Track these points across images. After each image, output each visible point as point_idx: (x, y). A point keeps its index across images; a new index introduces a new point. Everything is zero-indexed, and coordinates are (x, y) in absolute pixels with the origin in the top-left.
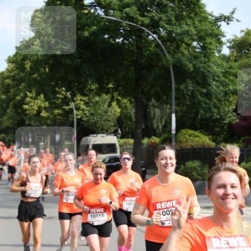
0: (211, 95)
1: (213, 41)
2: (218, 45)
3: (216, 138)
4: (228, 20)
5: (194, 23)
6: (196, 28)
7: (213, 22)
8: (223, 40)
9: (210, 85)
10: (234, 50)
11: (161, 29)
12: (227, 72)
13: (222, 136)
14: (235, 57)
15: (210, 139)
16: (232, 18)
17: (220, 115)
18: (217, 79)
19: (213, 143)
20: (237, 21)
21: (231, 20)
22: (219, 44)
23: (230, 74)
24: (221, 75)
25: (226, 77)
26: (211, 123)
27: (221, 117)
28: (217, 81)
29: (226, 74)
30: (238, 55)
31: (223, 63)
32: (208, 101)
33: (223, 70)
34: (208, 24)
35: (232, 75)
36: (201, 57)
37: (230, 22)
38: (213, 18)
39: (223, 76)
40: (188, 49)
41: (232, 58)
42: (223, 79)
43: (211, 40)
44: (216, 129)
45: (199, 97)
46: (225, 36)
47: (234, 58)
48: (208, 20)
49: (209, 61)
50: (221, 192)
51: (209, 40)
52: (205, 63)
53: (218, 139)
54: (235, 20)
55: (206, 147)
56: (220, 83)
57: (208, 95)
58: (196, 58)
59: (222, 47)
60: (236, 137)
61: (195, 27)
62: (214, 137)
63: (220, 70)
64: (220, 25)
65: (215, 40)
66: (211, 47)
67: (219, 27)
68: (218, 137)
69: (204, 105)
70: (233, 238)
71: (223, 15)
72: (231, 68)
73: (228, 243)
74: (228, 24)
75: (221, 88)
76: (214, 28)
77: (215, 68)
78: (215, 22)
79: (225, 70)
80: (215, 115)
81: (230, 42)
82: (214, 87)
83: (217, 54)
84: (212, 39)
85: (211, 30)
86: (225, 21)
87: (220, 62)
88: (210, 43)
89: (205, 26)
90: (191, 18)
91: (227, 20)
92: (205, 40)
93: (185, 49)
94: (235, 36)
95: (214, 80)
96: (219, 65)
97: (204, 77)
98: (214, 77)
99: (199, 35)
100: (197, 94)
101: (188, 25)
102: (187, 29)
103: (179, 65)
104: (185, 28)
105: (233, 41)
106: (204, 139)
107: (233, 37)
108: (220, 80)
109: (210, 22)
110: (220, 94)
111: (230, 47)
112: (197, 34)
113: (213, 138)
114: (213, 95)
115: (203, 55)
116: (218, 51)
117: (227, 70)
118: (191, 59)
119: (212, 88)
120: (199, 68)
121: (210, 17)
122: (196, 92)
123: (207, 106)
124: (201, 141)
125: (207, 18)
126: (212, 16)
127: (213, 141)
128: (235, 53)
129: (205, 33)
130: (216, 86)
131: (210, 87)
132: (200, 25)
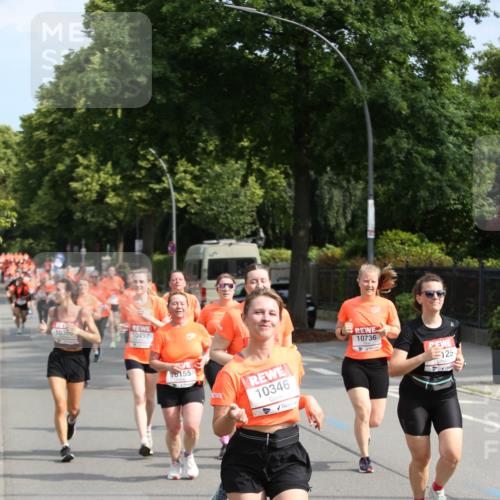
0: (444, 163)
1: (449, 54)
2: (458, 64)
3: (454, 247)
4: (479, 15)
5: (411, 20)
6: (416, 30)
7: (449, 17)
8: (469, 52)
9: (442, 143)
10: (489, 74)
11: (346, 32)
12: (475, 117)
13: (466, 243)
14: (491, 87)
15: (442, 249)
16: (487, 9)
17: (462, 204)
18: (457, 130)
19: (448, 258)
20: (496, 15)
21: (484, 15)
22: (461, 61)
23: (482, 120)
24: (464, 124)
25: (474, 128)
26: (444, 219)
27: (464, 205)
28: (456, 135)
29: (474, 120)
30: (496, 83)
31: (468, 98)
32: (437, 174)
33: (469, 114)
34: (438, 21)
35: (487, 123)
36: (425, 88)
37: (481, 18)
38: (448, 10)
39: (468, 125)
40: (399, 70)
41: (483, 89)
42: (467, 131)
43: (443, 53)
44: (455, 230)
45: (422, 165)
46: (473, 47)
47: (488, 89)
48: (439, 13)
49: (440, 94)
50: (258, 318)
51: (440, 53)
52: (433, 98)
53: (458, 250)
54: (492, 14)
55: (435, 265)
56: (463, 139)
57: (439, 162)
58: (415, 88)
59: (466, 69)
60: (493, 247)
61: (412, 28)
62: (450, 246)
63: (463, 113)
64: (463, 24)
65: (452, 54)
66: (444, 66)
67: (460, 28)
68: (458, 247)
69: (429, 182)
70: (271, 371)
71: (468, 4)
72: (484, 108)
73: (266, 378)
74: (477, 21)
75: (465, 148)
76: (450, 29)
77: (452, 109)
78: (453, 18)
79: (472, 112)
80: (452, 202)
81: (480, 58)
82: (451, 146)
83: (455, 82)
84: (446, 51)
85: (445, 33)
86: (472, 16)
87: (461, 97)
88: (443, 60)
89: (433, 26)
90: (404, 9)
91: (475, 15)
92: (432, 53)
93: (393, 71)
94: (491, 46)
95: (450, 133)
96: (460, 103)
97: (433, 126)
98: (450, 126)
99: (421, 43)
100: (417, 159)
101: (400, 23)
102: (396, 32)
103: (382, 101)
104: (394, 30)
105: (486, 55)
106: (430, 251)
107: (486, 48)
108: (462, 132)
109: (442, 18)
110: (462, 161)
111: (480, 69)
112: (418, 42)
113: (447, 247)
114: (448, 161)
115: (428, 83)
116: (458, 75)
117: (476, 113)
118: (405, 91)
119: (448, 148)
120: (423, 108)
121: (442, 8)
122: (414, 155)
123: (436, 184)
124: (424, 253)
125: (436, 10)
126: (447, 7)
127: (448, 254)
128: (490, 79)
129: (433, 40)
130: (454, 145)
131: (444, 147)
132: (422, 23)
